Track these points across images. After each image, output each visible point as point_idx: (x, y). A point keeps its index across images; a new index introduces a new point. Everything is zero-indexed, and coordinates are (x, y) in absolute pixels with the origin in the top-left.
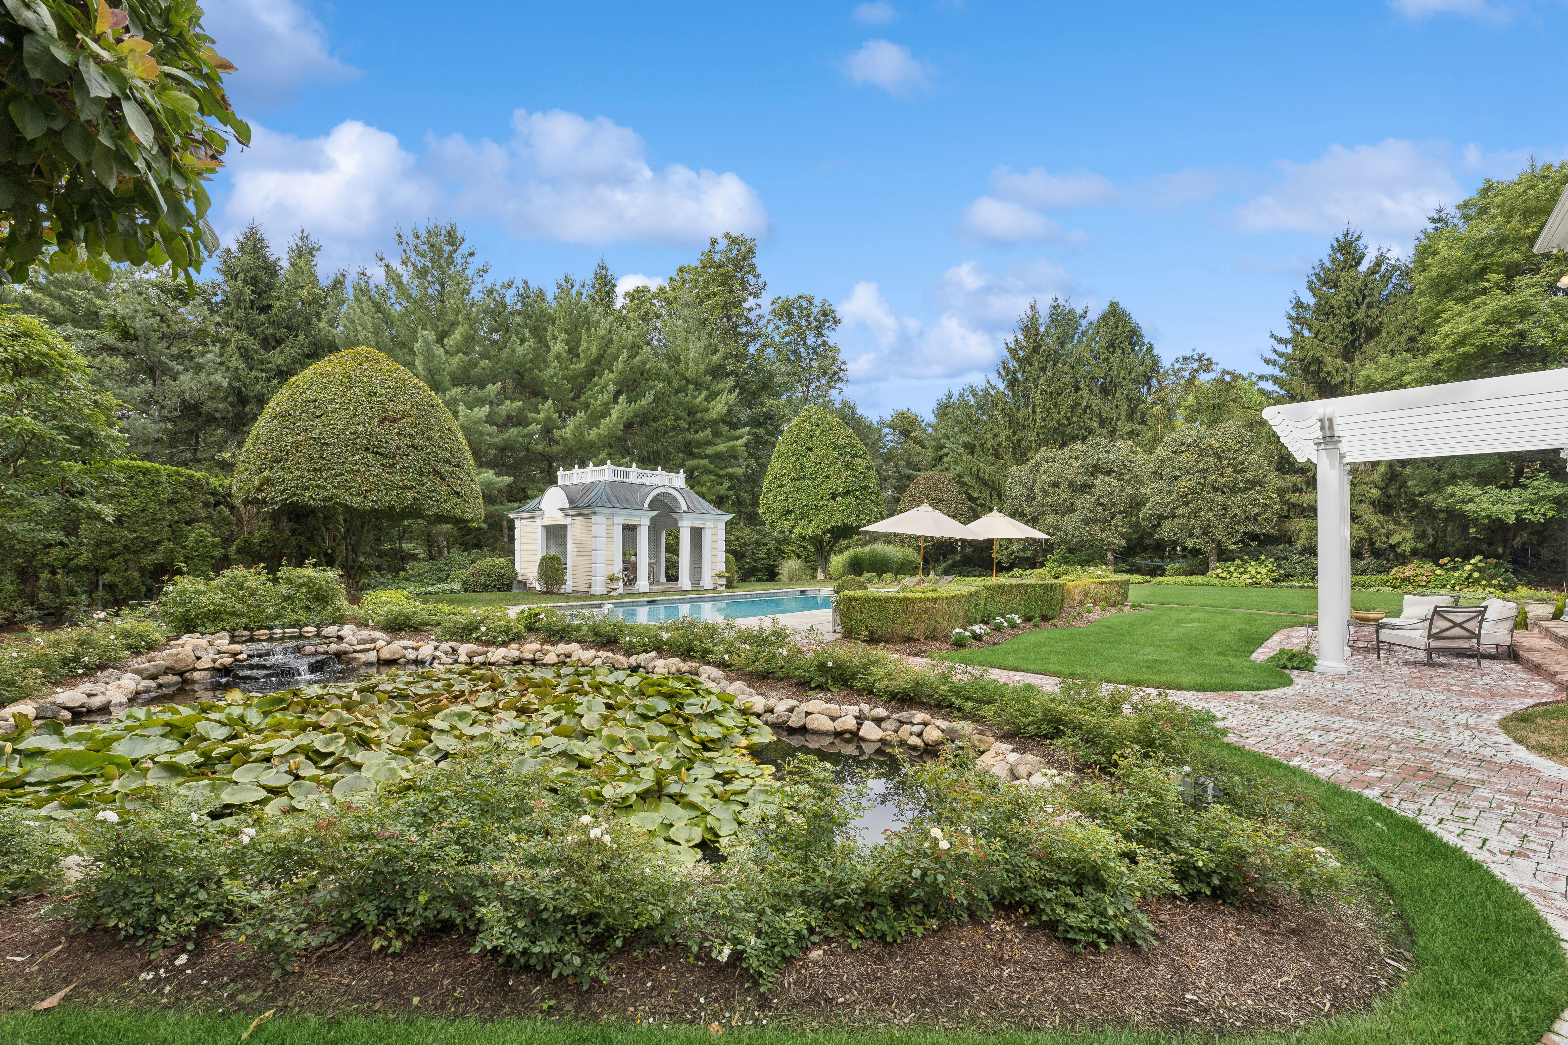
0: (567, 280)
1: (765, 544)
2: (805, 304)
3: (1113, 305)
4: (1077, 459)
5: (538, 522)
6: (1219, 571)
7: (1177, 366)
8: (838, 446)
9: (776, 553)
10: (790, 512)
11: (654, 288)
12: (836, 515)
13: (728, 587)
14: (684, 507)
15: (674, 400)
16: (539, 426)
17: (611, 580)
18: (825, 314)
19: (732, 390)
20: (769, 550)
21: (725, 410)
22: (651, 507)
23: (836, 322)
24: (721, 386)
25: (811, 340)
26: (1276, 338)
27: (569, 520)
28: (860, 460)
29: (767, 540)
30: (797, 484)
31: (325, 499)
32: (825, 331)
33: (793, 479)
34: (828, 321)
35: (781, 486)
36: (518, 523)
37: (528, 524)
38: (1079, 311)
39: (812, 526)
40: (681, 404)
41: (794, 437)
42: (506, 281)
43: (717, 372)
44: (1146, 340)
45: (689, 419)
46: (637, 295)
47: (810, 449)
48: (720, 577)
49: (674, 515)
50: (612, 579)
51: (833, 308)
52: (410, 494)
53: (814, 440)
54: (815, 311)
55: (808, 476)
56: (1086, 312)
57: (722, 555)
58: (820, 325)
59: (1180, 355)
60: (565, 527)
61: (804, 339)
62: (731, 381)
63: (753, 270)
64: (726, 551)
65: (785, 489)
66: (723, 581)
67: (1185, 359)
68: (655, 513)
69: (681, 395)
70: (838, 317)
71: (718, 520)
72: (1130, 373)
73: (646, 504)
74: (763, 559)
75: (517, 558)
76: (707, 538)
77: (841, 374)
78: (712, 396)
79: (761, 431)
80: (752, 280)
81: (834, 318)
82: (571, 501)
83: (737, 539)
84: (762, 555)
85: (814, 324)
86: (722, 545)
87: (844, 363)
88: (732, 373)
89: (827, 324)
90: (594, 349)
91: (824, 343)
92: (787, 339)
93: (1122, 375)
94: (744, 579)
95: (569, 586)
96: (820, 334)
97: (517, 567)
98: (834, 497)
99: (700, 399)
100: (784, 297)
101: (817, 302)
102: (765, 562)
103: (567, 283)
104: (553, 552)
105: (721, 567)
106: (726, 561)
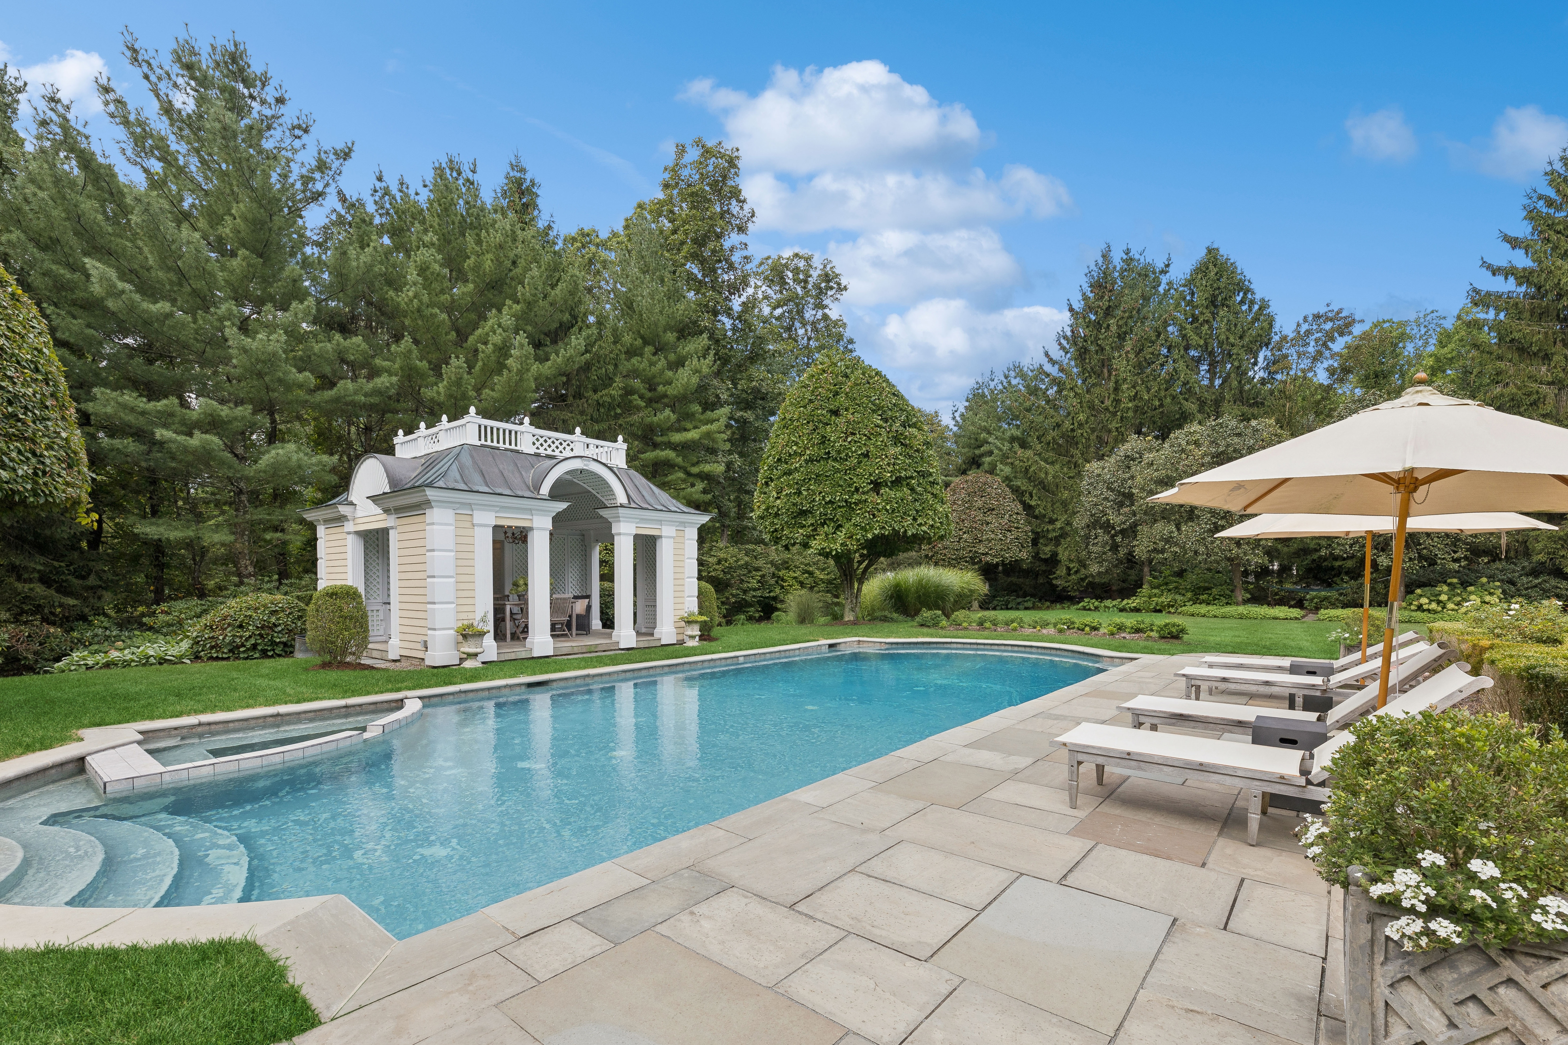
1: (757, 569)
2: (802, 264)
3: (1212, 252)
4: (1197, 443)
5: (349, 527)
6: (1424, 600)
7: (1305, 327)
8: (879, 408)
9: (772, 581)
10: (803, 513)
11: (603, 233)
12: (882, 517)
13: (702, 638)
14: (622, 498)
16: (394, 379)
17: (465, 636)
18: (827, 279)
20: (763, 576)
22: (556, 494)
23: (841, 289)
24: (691, 348)
25: (809, 314)
26: (1489, 267)
27: (391, 522)
28: (913, 431)
29: (760, 563)
30: (816, 468)
32: (827, 302)
33: (811, 460)
34: (832, 288)
35: (789, 473)
36: (322, 531)
37: (334, 528)
38: (1160, 265)
39: (841, 535)
41: (808, 396)
42: (340, 146)
44: (1258, 297)
46: (581, 240)
47: (835, 413)
48: (689, 623)
49: (603, 513)
50: (468, 634)
51: (837, 270)
53: (842, 398)
54: (815, 274)
55: (833, 453)
56: (1168, 266)
57: (692, 585)
58: (821, 292)
59: (1311, 311)
60: (385, 532)
61: (800, 313)
63: (735, 193)
64: (700, 578)
65: (796, 477)
66: (695, 631)
67: (1317, 317)
68: (562, 506)
69: (636, 360)
70: (844, 282)
71: (683, 524)
72: (1241, 337)
73: (545, 490)
74: (755, 590)
76: (665, 554)
78: (679, 362)
79: (749, 415)
80: (734, 207)
81: (839, 284)
82: (394, 483)
83: (719, 562)
84: (754, 584)
85: (813, 292)
87: (851, 341)
89: (830, 293)
90: (488, 264)
91: (826, 317)
92: (779, 311)
93: (1232, 340)
94: (729, 619)
96: (820, 306)
98: (877, 486)
99: (661, 366)
100: (774, 256)
101: (817, 262)
102: (759, 593)
103: (452, 169)
105: (692, 605)
106: (701, 594)
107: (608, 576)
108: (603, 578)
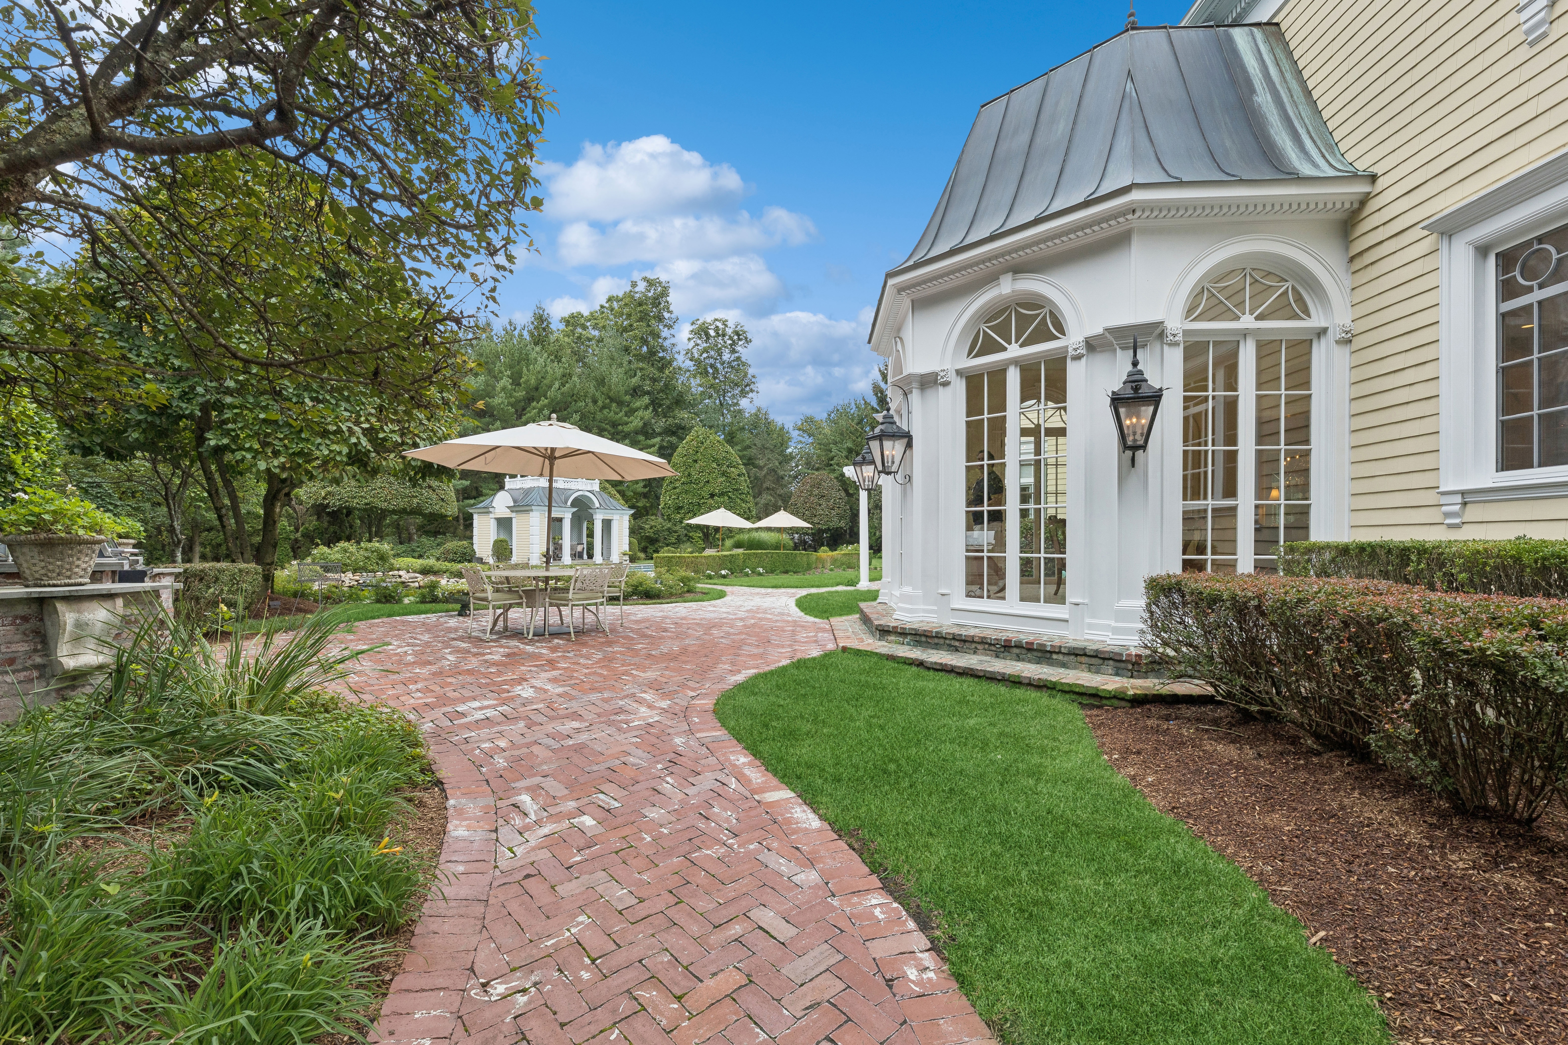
0: (511, 323)
1: (675, 532)
2: (720, 325)
5: (492, 516)
10: (680, 508)
11: (586, 313)
13: (631, 561)
14: (597, 505)
15: (599, 416)
18: (738, 334)
19: (646, 408)
21: (641, 424)
22: (573, 505)
23: (748, 341)
24: (638, 404)
25: (726, 356)
27: (513, 515)
29: (677, 528)
31: (366, 504)
32: (738, 348)
33: (684, 484)
34: (741, 340)
35: (675, 488)
36: (475, 516)
37: (484, 518)
40: (606, 419)
41: (684, 452)
43: (636, 392)
45: (613, 431)
46: (572, 321)
47: (696, 462)
48: (625, 555)
49: (590, 511)
51: (745, 329)
52: (415, 501)
53: (699, 454)
54: (729, 331)
55: (694, 481)
57: (626, 540)
58: (734, 343)
60: (511, 519)
61: (720, 355)
62: (646, 400)
63: (667, 306)
64: (630, 537)
65: (678, 490)
66: (627, 558)
68: (576, 510)
69: (606, 411)
70: (749, 337)
71: (623, 514)
73: (569, 503)
75: (475, 540)
76: (615, 527)
77: (752, 386)
78: (632, 412)
80: (666, 315)
81: (746, 338)
82: (515, 501)
85: (729, 342)
86: (626, 532)
87: (754, 376)
88: (648, 393)
89: (740, 343)
90: (533, 380)
91: (738, 359)
92: (705, 355)
95: (514, 559)
96: (734, 351)
97: (475, 547)
98: (711, 497)
99: (620, 415)
100: (699, 323)
101: (731, 324)
103: (511, 327)
104: (502, 537)
105: (626, 548)
106: (630, 543)
107: (591, 535)
108: (588, 536)
